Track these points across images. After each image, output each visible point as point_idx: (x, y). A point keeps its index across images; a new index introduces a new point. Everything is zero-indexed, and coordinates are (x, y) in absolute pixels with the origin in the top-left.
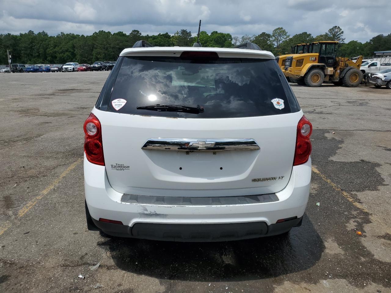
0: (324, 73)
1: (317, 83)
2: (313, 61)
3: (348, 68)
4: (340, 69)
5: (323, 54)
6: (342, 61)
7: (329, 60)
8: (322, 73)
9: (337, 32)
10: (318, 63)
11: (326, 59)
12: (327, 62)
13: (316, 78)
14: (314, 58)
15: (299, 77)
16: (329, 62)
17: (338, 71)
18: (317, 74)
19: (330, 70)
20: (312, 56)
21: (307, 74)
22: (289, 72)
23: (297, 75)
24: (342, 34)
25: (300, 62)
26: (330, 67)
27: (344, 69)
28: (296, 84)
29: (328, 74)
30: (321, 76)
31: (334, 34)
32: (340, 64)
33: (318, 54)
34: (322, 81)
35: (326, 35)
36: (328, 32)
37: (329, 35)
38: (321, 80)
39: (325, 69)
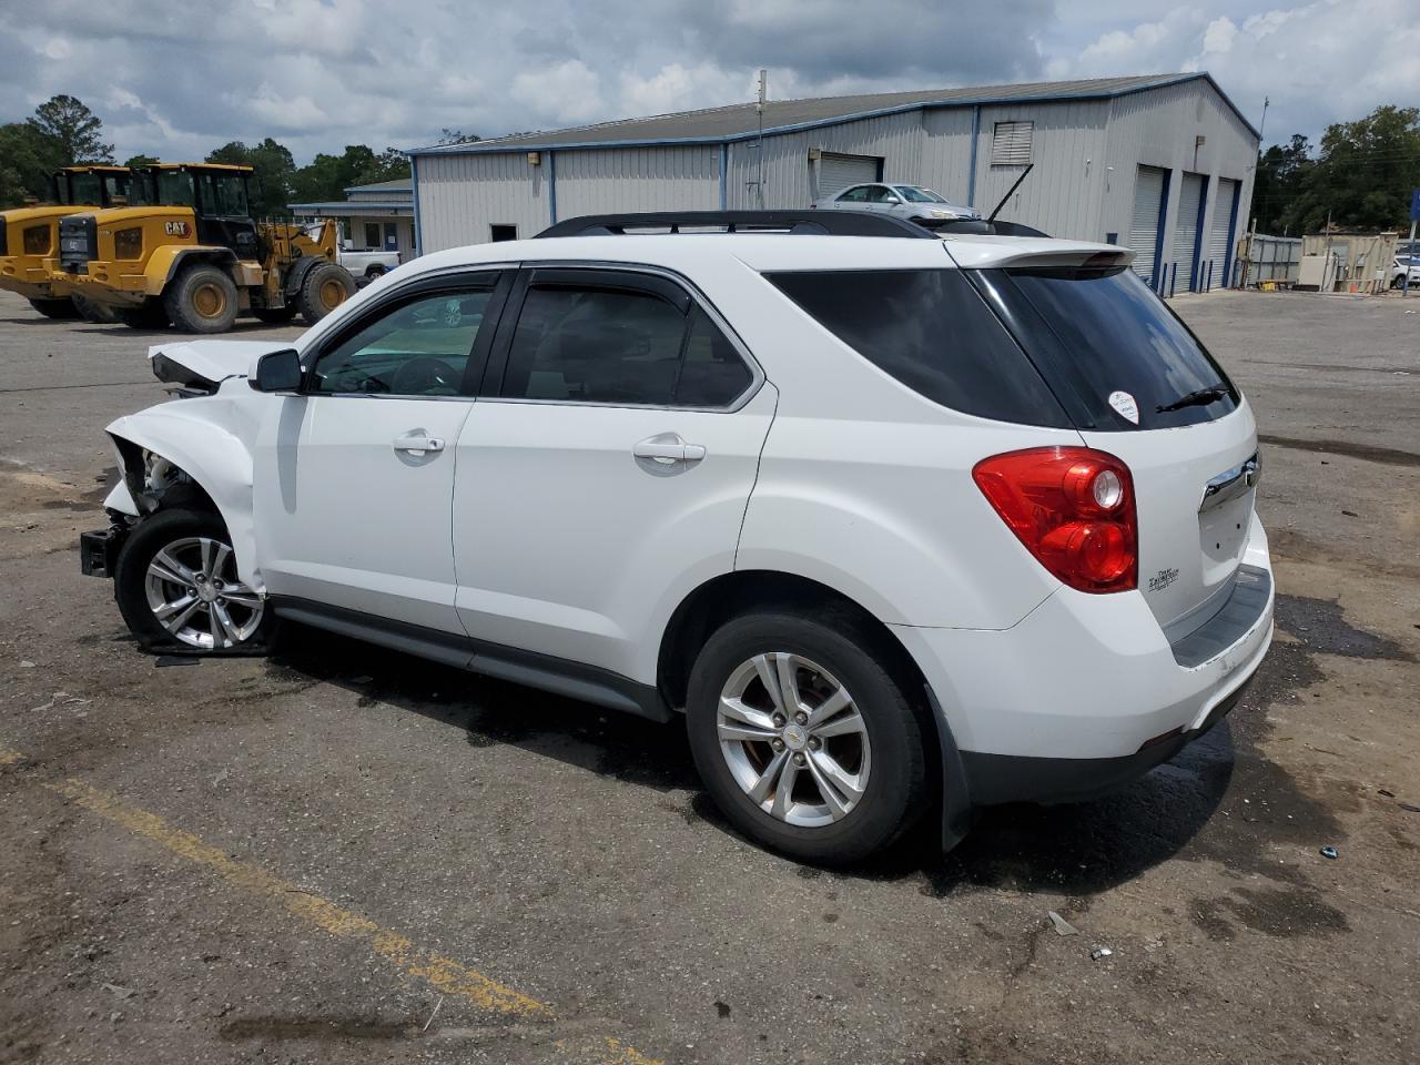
0: (233, 279)
1: (217, 317)
2: (181, 236)
3: (306, 263)
4: (280, 264)
5: (210, 211)
6: (280, 238)
7: (239, 235)
8: (226, 279)
9: (74, 120)
10: (200, 243)
11: (224, 228)
12: (231, 239)
13: (207, 299)
14: (182, 224)
15: (142, 300)
16: (239, 241)
17: (276, 273)
18: (212, 286)
19: (250, 269)
20: (173, 218)
21: (172, 286)
22: (96, 280)
23: (133, 294)
24: (95, 130)
25: (130, 241)
26: (249, 257)
27: (292, 267)
28: (123, 326)
29: (247, 283)
30: (228, 293)
31: (65, 125)
32: (277, 249)
33: (189, 210)
34: (233, 309)
35: (32, 127)
36: (37, 117)
37: (46, 129)
38: (230, 304)
39: (231, 266)
